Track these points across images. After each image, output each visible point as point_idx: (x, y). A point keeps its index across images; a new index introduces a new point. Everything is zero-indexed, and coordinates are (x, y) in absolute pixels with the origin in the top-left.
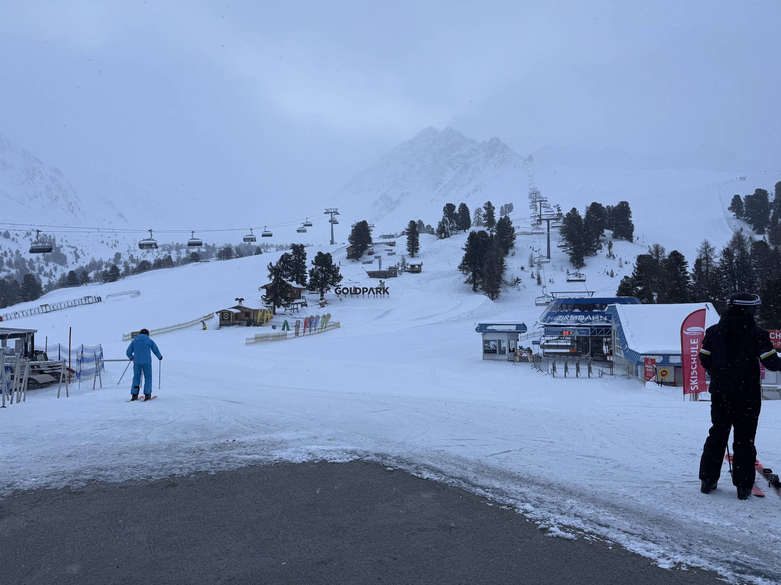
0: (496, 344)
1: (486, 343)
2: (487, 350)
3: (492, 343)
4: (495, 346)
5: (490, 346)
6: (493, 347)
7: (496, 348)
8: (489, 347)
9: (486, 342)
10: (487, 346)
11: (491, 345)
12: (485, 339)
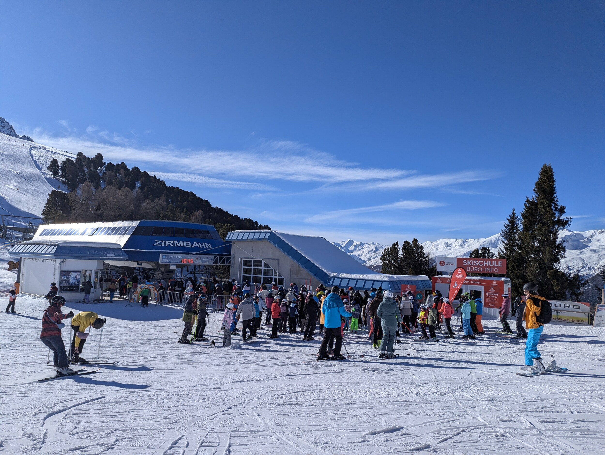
0: (79, 277)
1: (64, 275)
2: (64, 287)
3: (73, 275)
4: (77, 280)
5: (70, 280)
6: (74, 281)
7: (78, 282)
8: (68, 282)
9: (64, 273)
10: (66, 280)
11: (71, 278)
12: (63, 269)
